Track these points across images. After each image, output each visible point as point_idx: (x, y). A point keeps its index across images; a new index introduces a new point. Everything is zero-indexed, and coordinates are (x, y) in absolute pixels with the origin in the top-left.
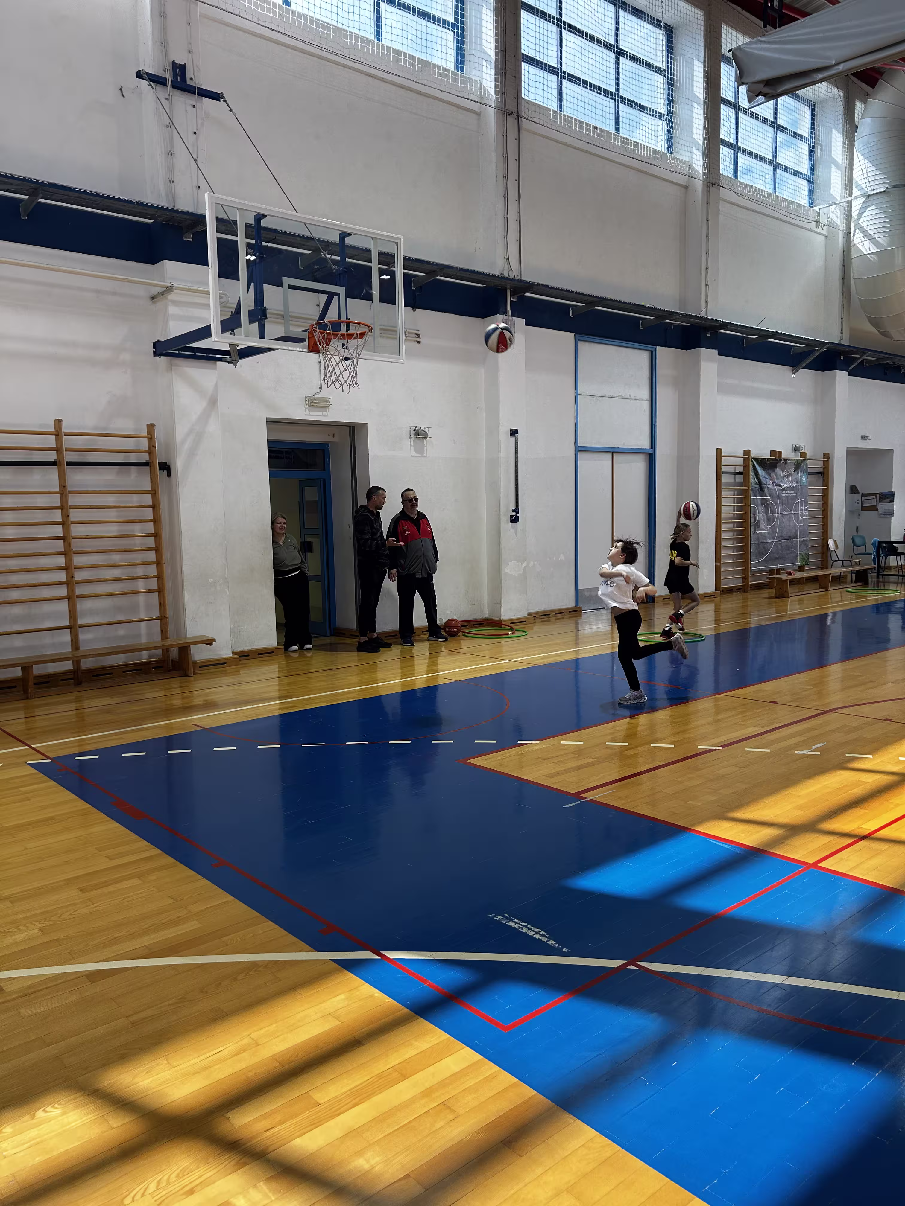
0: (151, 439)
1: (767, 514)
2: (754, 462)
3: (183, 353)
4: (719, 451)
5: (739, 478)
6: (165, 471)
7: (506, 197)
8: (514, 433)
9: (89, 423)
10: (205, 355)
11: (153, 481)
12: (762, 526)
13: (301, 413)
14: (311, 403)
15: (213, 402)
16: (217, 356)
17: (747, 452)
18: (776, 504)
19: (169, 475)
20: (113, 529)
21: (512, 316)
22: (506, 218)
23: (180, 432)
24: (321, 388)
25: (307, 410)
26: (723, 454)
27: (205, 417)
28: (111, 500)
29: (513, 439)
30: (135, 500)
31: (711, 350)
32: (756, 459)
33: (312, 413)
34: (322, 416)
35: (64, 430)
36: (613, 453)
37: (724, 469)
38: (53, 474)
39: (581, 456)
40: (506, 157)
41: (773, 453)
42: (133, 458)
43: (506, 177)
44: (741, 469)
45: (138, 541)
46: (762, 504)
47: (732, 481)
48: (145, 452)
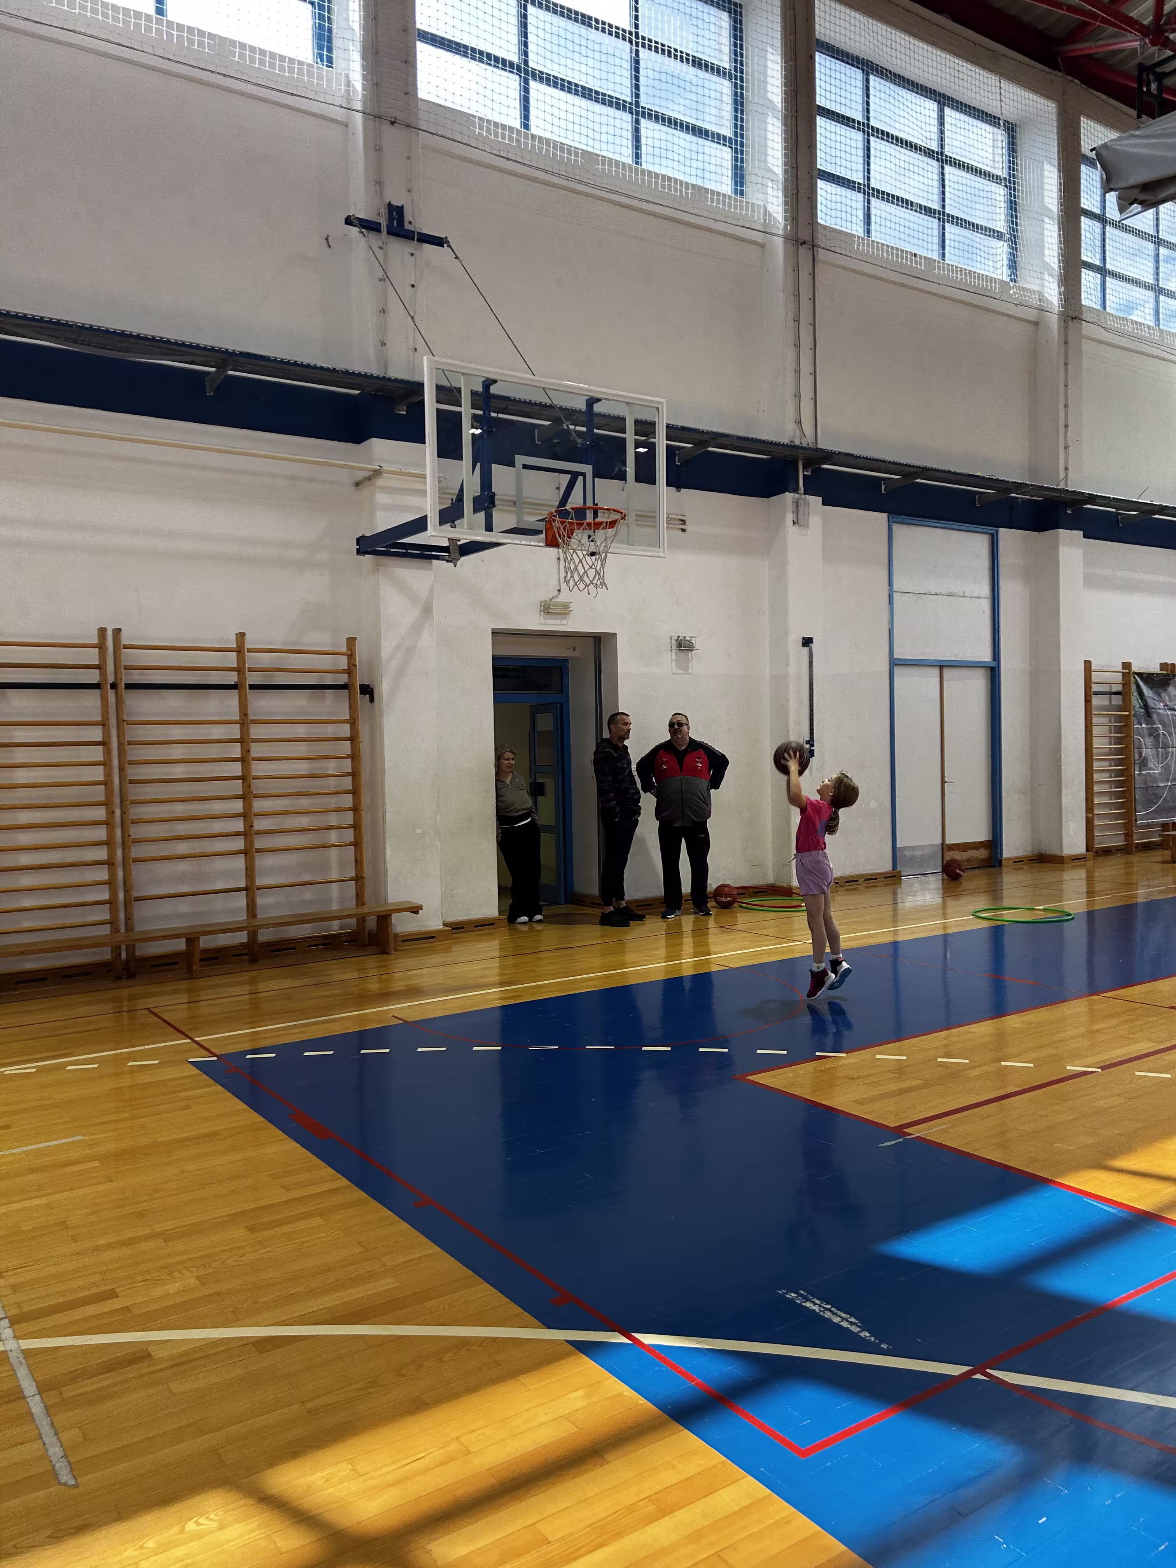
0: (351, 656)
1: (1157, 748)
2: (1138, 679)
3: (392, 550)
4: (1088, 664)
5: (1117, 700)
6: (367, 696)
7: (797, 345)
8: (807, 642)
9: (278, 637)
10: (419, 552)
11: (352, 707)
12: (1151, 765)
13: (534, 622)
14: (547, 609)
15: (427, 610)
16: (433, 553)
17: (1127, 665)
18: (1170, 734)
19: (372, 700)
20: (302, 767)
21: (805, 493)
22: (798, 372)
23: (386, 648)
24: (559, 591)
25: (542, 617)
26: (1093, 668)
27: (417, 628)
28: (301, 731)
29: (806, 650)
30: (330, 730)
31: (1074, 531)
32: (1140, 675)
33: (548, 621)
34: (560, 624)
35: (247, 646)
36: (941, 667)
37: (1095, 688)
38: (232, 700)
39: (897, 671)
40: (797, 296)
41: (1163, 666)
42: (329, 680)
43: (797, 320)
44: (1119, 688)
45: (332, 781)
46: (1150, 735)
47: (1107, 703)
48: (344, 672)
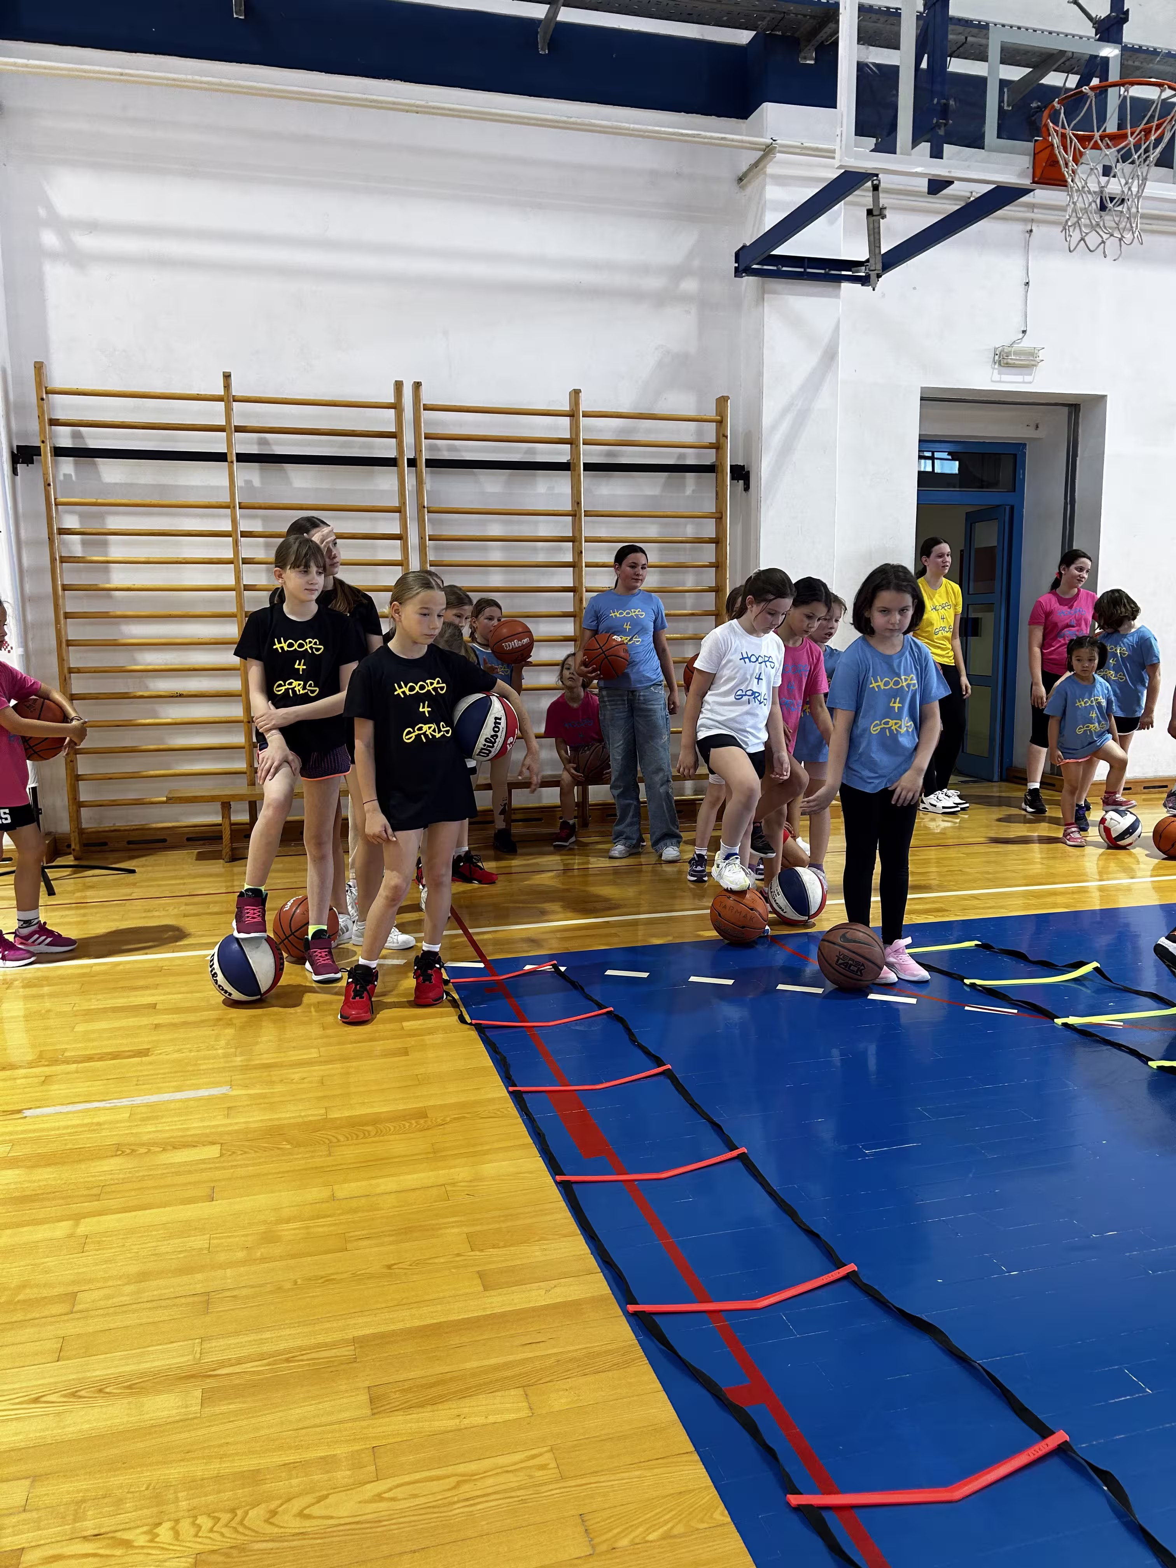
0: (721, 423)
3: (784, 269)
6: (741, 482)
9: (624, 399)
10: (823, 271)
11: (720, 497)
13: (984, 379)
14: (1004, 359)
15: (830, 356)
16: (844, 273)
19: (747, 488)
23: (770, 411)
24: (1024, 332)
25: (996, 371)
27: (813, 382)
30: (690, 530)
33: (1005, 378)
34: (1024, 382)
35: (583, 407)
38: (562, 484)
42: (690, 458)
48: (710, 446)
